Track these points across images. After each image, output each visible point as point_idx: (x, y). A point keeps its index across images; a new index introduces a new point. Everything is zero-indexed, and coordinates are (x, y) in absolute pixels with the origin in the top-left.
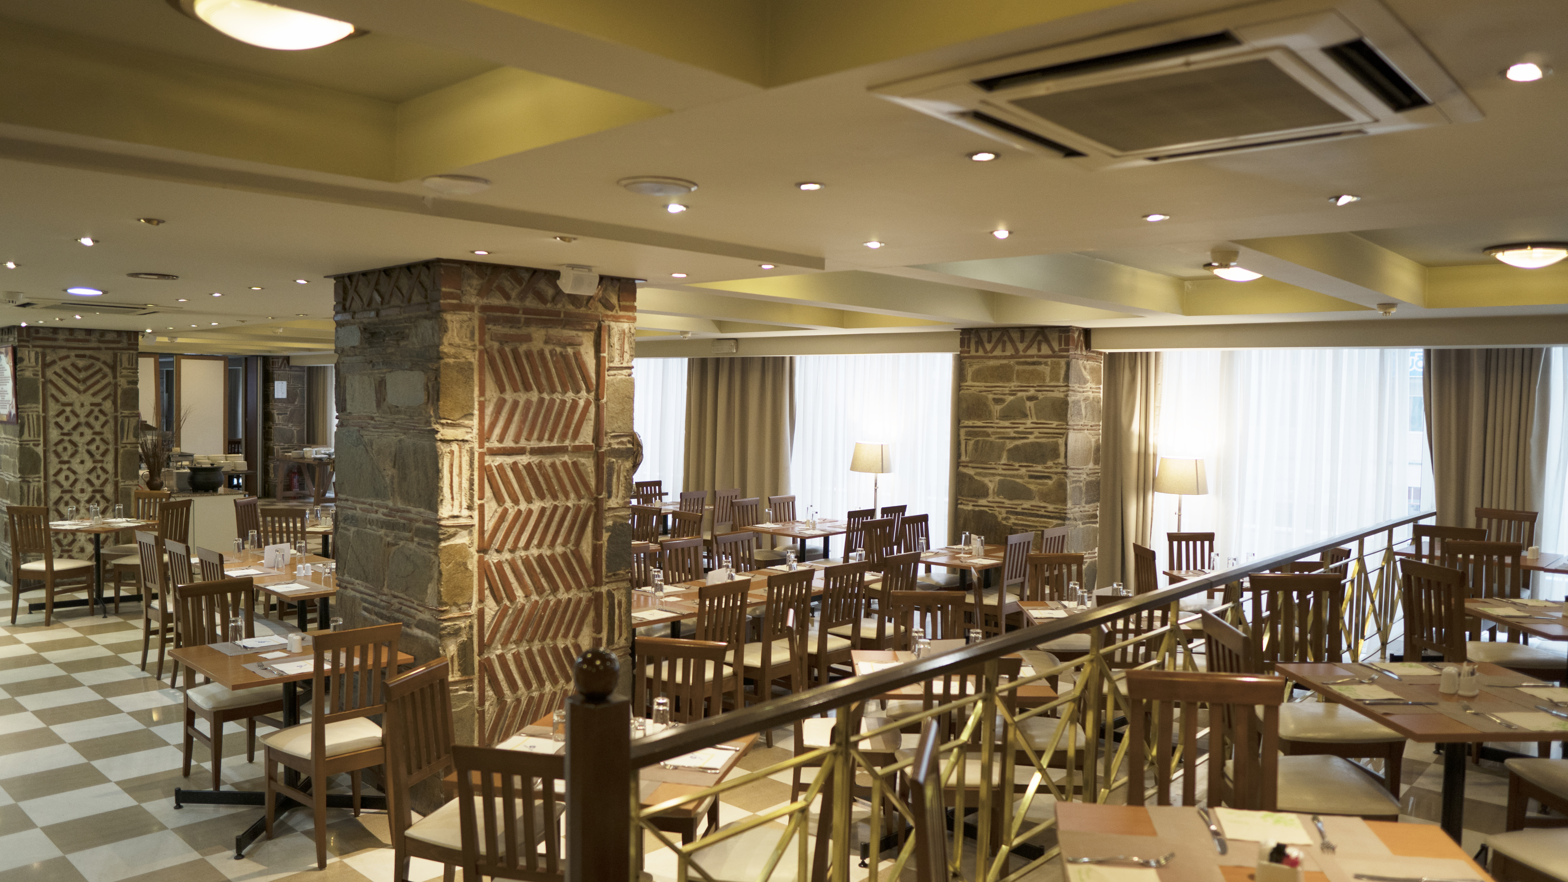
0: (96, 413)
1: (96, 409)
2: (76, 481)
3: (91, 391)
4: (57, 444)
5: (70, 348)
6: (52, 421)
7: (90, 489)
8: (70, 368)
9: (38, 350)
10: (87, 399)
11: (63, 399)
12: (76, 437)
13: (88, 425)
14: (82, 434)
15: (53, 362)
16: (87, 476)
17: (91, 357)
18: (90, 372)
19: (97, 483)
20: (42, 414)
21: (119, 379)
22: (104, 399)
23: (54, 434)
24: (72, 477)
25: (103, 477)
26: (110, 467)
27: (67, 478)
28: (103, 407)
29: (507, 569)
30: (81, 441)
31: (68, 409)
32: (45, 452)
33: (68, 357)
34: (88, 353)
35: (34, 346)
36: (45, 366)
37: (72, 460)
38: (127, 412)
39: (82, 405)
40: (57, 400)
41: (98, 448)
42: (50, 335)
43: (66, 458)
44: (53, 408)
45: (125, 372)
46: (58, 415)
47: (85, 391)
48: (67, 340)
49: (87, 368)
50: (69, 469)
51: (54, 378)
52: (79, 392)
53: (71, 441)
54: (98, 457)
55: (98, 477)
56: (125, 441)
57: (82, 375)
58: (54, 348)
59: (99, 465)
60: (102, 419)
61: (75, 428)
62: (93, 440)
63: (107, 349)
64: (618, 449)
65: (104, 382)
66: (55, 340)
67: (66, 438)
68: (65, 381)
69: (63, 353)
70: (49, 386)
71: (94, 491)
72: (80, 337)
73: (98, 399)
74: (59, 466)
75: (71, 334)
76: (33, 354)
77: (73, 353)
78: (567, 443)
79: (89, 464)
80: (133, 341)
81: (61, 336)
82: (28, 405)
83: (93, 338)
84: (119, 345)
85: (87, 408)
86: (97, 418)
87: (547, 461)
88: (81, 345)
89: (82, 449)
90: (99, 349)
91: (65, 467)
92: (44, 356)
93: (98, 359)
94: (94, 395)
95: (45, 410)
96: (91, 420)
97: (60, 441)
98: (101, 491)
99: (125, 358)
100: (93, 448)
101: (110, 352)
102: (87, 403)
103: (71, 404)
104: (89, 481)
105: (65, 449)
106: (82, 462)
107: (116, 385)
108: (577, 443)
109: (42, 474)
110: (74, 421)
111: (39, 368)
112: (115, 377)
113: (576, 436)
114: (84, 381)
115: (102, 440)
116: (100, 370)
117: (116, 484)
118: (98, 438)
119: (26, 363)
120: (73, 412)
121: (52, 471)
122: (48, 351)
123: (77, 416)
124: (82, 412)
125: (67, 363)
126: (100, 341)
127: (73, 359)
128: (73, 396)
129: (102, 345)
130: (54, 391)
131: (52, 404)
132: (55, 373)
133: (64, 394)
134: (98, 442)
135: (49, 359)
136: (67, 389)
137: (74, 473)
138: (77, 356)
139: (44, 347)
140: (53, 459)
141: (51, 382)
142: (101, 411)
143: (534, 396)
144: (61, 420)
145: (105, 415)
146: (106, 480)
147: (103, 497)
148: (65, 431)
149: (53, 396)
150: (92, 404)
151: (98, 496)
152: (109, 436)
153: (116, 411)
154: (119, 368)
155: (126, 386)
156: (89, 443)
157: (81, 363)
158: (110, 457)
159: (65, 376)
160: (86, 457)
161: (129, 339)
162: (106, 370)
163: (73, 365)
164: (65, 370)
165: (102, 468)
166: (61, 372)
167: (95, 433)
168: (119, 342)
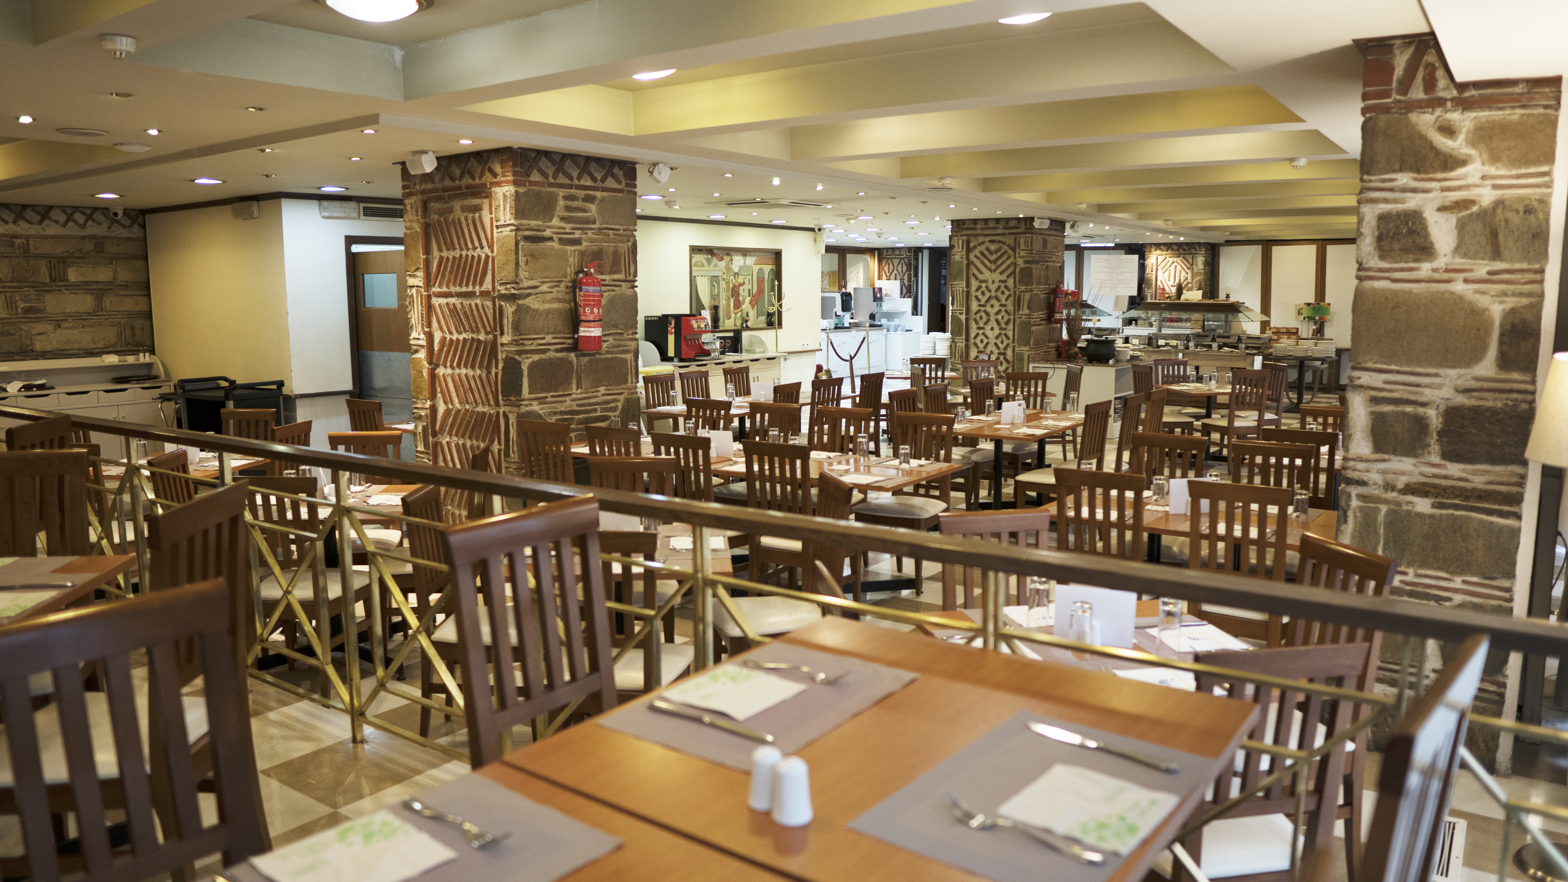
0: (1003, 288)
1: (1003, 285)
2: (987, 344)
3: (999, 270)
4: (976, 313)
5: (985, 235)
6: (973, 294)
7: (997, 351)
8: (985, 252)
9: (964, 238)
10: (997, 277)
11: (981, 277)
12: (988, 309)
13: (998, 299)
14: (992, 306)
15: (975, 247)
16: (995, 341)
17: (1000, 242)
18: (999, 254)
19: (1001, 346)
20: (965, 289)
21: (1018, 259)
22: (1008, 277)
23: (974, 306)
24: (985, 341)
25: (1006, 342)
26: (1010, 334)
27: (982, 341)
28: (1007, 284)
29: (449, 380)
30: (992, 311)
31: (984, 285)
32: (967, 320)
33: (983, 243)
34: (997, 238)
35: (962, 236)
36: (969, 250)
37: (986, 327)
38: (1023, 288)
39: (993, 282)
40: (977, 278)
41: (1003, 318)
42: (972, 226)
43: (982, 325)
44: (974, 284)
45: (1022, 253)
46: (977, 290)
47: (995, 270)
48: (982, 229)
49: (997, 251)
50: (983, 334)
51: (975, 260)
52: (991, 271)
53: (985, 312)
54: (1003, 326)
55: (1002, 342)
56: (1021, 313)
57: (993, 257)
58: (976, 236)
59: (1004, 332)
60: (1007, 293)
61: (987, 301)
62: (1000, 311)
63: (1009, 234)
64: (505, 294)
65: (1009, 262)
66: (975, 229)
67: (982, 309)
68: (982, 262)
69: (981, 239)
70: (972, 266)
71: (999, 354)
72: (991, 226)
73: (1003, 277)
74: (977, 331)
75: (986, 224)
76: (960, 241)
77: (987, 239)
78: (477, 289)
79: (997, 331)
80: (1028, 226)
81: (979, 226)
82: (957, 282)
83: (1001, 225)
84: (1019, 230)
85: (997, 285)
86: (1003, 293)
87: (466, 302)
88: (991, 232)
89: (993, 318)
90: (1004, 234)
91: (981, 332)
92: (968, 242)
93: (1004, 243)
94: (1001, 273)
95: (968, 285)
96: (999, 294)
97: (979, 311)
98: (1005, 354)
99: (1022, 241)
100: (999, 317)
101: (1013, 236)
102: (997, 280)
103: (985, 281)
104: (996, 344)
105: (981, 318)
106: (992, 329)
107: (1015, 264)
108: (483, 289)
109: (964, 337)
110: (988, 295)
111: (964, 253)
112: (1015, 258)
113: (481, 284)
114: (995, 262)
115: (1006, 311)
116: (1006, 252)
117: (1014, 348)
118: (1003, 309)
119: (956, 248)
120: (987, 287)
121: (972, 335)
122: (972, 238)
123: (990, 291)
124: (993, 287)
125: (982, 248)
126: (1005, 228)
127: (987, 244)
128: (987, 275)
129: (1007, 231)
130: (975, 272)
131: (973, 280)
132: (976, 256)
133: (981, 272)
134: (1003, 313)
135: (972, 245)
136: (983, 269)
137: (987, 337)
138: (990, 241)
139: (968, 235)
140: (973, 326)
141: (973, 263)
142: (1006, 287)
143: (457, 253)
144: (979, 294)
145: (1009, 290)
146: (1008, 345)
147: (1005, 359)
148: (982, 303)
149: (974, 275)
150: (1000, 281)
151: (1002, 358)
152: (1010, 308)
153: (1015, 286)
154: (1017, 250)
155: (1023, 265)
156: (997, 313)
157: (993, 247)
158: (1011, 326)
159: (982, 258)
160: (995, 325)
161: (1026, 225)
162: (1010, 252)
163: (987, 249)
164: (982, 253)
165: (1005, 335)
166: (979, 255)
167: (1001, 305)
168: (1018, 228)
